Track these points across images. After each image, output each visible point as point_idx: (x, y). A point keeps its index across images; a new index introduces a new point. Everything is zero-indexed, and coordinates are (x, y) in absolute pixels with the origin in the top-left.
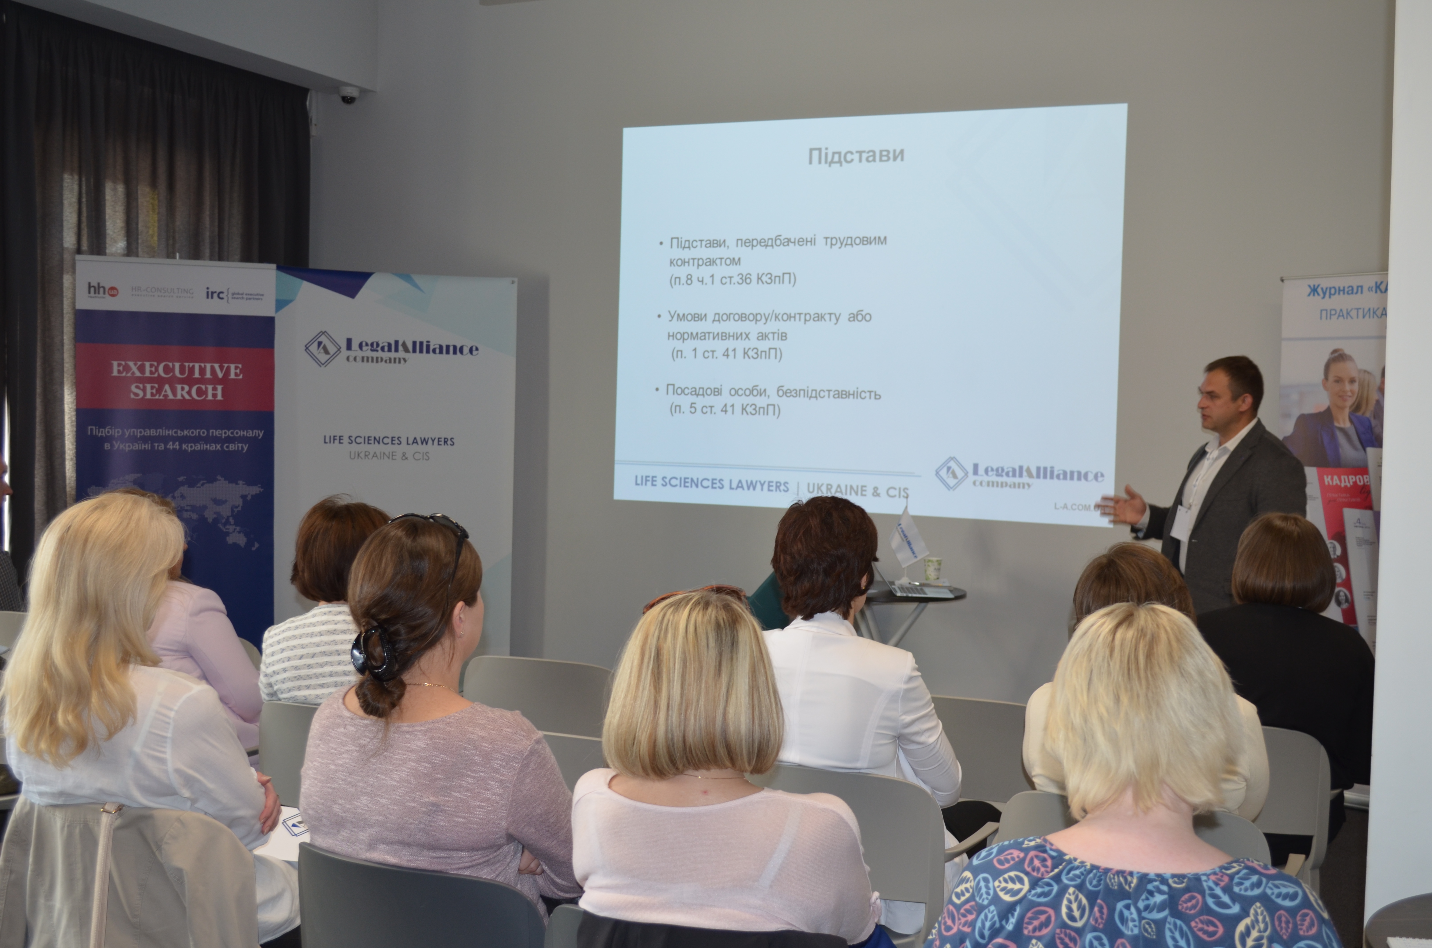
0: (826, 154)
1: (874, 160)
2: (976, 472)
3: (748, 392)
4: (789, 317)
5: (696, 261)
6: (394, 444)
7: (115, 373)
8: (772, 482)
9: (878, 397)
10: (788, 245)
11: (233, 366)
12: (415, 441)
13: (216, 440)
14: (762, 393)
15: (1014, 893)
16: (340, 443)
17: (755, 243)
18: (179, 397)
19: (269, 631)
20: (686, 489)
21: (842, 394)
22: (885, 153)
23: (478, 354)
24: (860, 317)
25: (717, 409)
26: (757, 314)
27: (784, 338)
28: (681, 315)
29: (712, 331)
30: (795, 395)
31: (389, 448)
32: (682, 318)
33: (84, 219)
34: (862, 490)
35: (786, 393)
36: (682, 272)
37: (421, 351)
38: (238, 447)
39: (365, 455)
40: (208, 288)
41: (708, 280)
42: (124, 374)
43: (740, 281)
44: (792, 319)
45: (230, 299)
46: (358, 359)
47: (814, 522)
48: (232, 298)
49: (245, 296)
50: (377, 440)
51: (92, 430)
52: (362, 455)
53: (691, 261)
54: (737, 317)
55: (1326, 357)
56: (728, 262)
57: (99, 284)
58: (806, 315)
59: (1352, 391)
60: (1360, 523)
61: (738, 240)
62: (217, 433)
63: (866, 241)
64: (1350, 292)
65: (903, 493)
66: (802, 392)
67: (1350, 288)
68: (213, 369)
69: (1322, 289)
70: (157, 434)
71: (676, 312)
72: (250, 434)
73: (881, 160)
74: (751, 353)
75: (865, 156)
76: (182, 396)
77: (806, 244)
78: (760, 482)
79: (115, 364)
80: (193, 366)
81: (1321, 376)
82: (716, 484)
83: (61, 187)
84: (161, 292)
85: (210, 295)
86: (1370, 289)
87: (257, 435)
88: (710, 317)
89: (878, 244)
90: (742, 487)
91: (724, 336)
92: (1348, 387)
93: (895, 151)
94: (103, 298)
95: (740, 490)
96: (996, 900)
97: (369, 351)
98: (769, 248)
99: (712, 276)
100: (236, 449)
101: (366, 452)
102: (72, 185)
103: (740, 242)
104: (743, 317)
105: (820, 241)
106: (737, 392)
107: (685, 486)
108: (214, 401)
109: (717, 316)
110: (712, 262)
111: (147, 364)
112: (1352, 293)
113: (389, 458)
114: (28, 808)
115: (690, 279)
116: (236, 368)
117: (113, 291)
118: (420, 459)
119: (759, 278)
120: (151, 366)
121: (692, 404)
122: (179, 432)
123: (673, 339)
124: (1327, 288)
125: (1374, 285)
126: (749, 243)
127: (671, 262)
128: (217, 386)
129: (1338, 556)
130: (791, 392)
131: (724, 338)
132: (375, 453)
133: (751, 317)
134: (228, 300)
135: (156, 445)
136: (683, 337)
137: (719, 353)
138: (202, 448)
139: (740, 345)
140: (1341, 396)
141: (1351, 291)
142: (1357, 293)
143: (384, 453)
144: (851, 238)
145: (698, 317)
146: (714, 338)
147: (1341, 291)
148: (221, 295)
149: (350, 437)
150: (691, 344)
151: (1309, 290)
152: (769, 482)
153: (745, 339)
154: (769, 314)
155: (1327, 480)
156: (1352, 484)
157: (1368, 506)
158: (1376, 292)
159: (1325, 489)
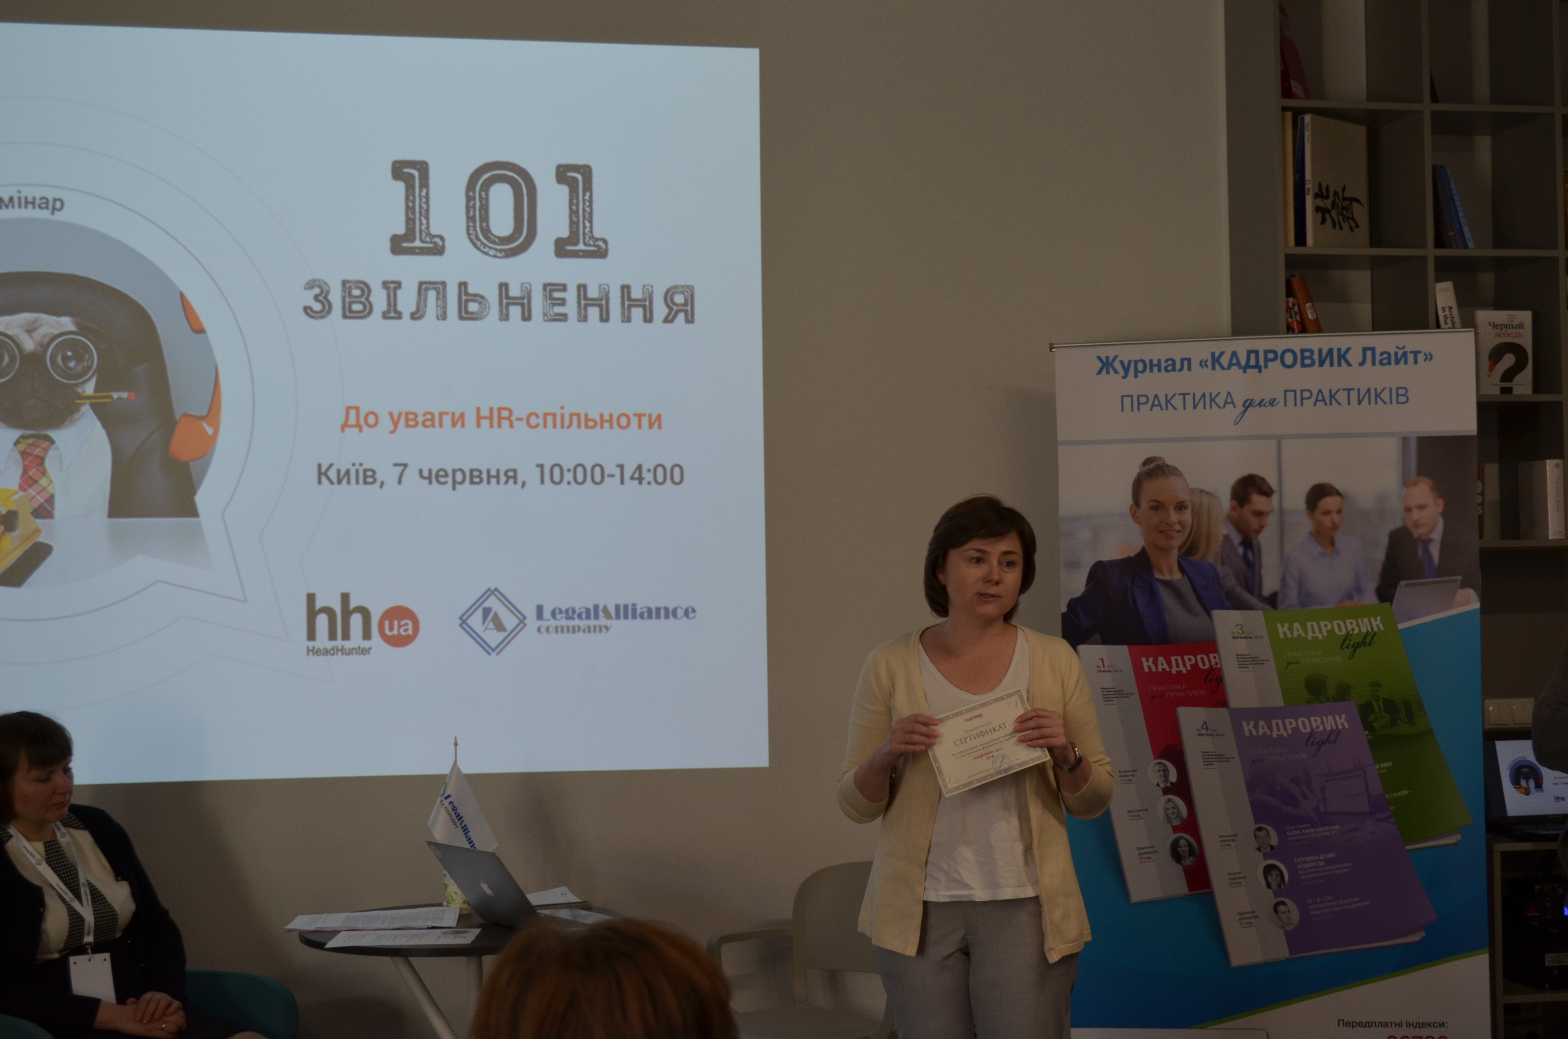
55: (1135, 470)
59: (1180, 523)
60: (1207, 729)
64: (1170, 368)
67: (1170, 362)
69: (1122, 362)
81: (1127, 499)
86: (1203, 364)
92: (1174, 517)
112: (1174, 370)
125: (1208, 357)
129: (1172, 784)
140: (1164, 530)
141: (1171, 366)
142: (1181, 370)
147: (1152, 366)
151: (1098, 365)
155: (1147, 664)
156: (1189, 668)
157: (1222, 702)
158: (1214, 368)
159: (1143, 679)
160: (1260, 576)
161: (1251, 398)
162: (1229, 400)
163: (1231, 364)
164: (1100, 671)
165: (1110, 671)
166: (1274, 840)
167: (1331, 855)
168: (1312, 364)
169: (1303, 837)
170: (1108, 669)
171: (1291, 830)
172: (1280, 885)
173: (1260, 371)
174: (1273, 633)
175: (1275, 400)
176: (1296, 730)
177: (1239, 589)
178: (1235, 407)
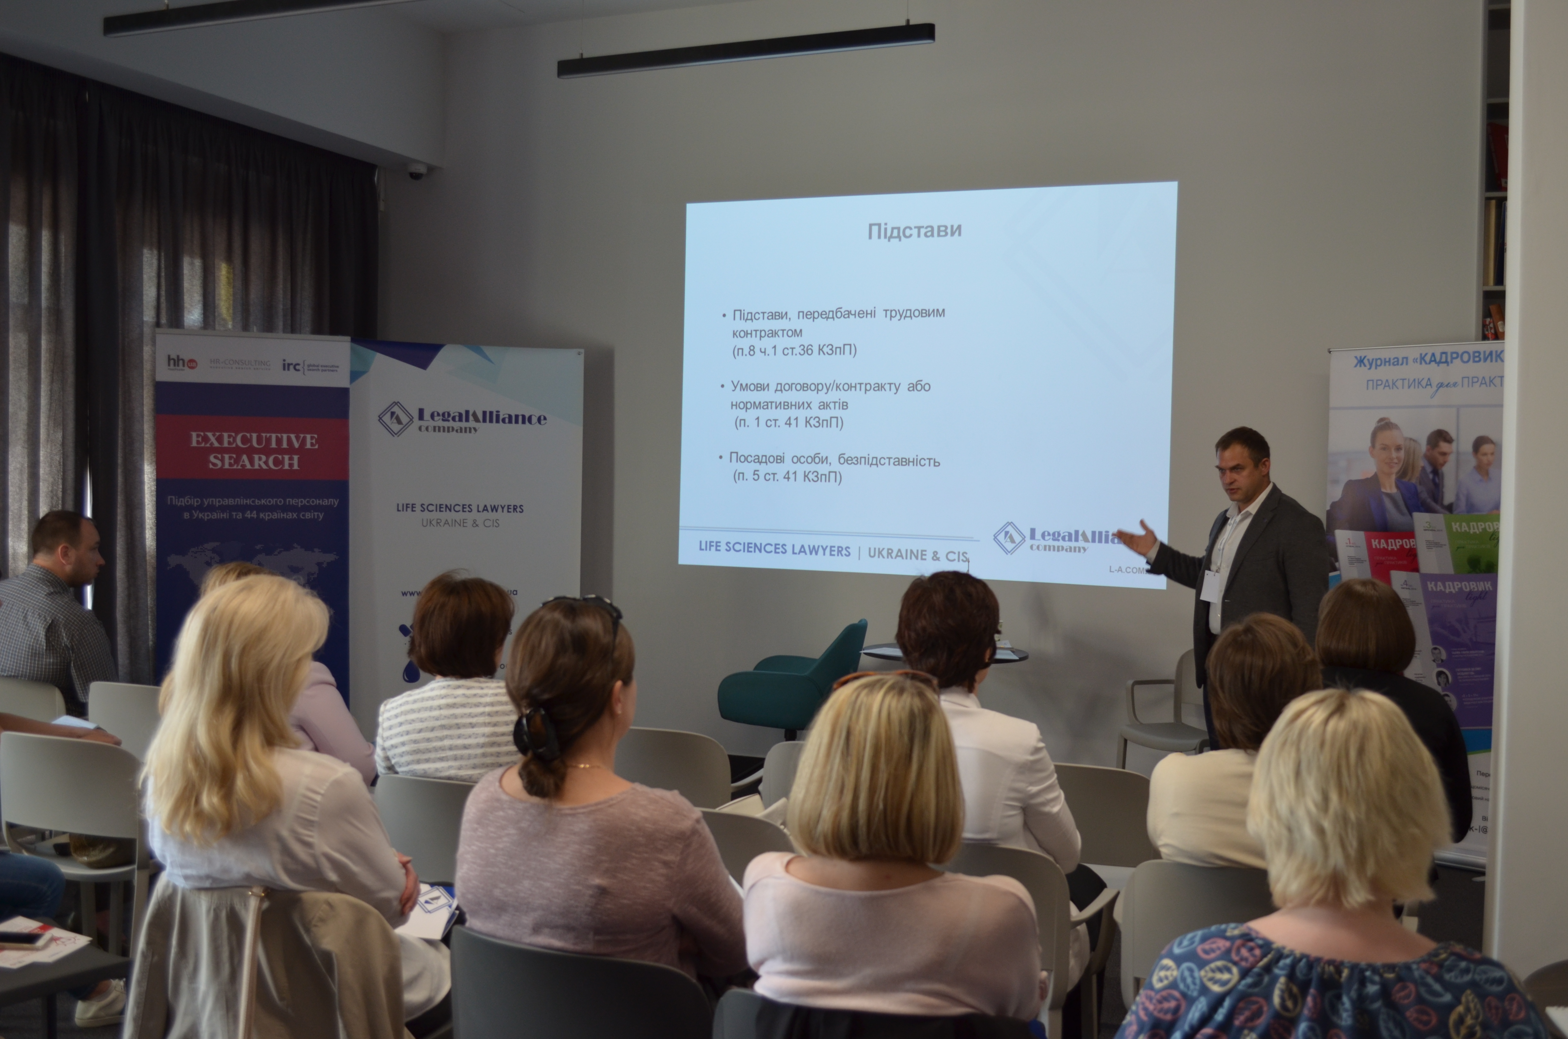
0: (886, 229)
1: (932, 235)
2: (1033, 537)
3: (810, 460)
4: (850, 387)
5: (758, 333)
6: (465, 511)
7: (194, 444)
8: (834, 547)
9: (937, 464)
10: (849, 317)
11: (308, 436)
12: (485, 509)
13: (293, 509)
14: (824, 460)
15: (1224, 983)
16: (413, 511)
17: (816, 315)
18: (256, 467)
19: (385, 705)
20: (749, 554)
21: (902, 462)
22: (942, 229)
23: (546, 423)
24: (919, 387)
25: (780, 476)
26: (818, 384)
27: (845, 407)
28: (744, 386)
29: (775, 401)
30: (856, 462)
31: (460, 516)
32: (745, 387)
33: (163, 293)
34: (922, 555)
35: (847, 460)
36: (745, 343)
37: (491, 421)
38: (314, 515)
39: (437, 523)
40: (284, 360)
41: (770, 351)
42: (203, 445)
43: (802, 352)
44: (853, 389)
45: (306, 370)
46: (430, 429)
47: (938, 598)
48: (308, 370)
49: (320, 368)
50: (449, 508)
51: (171, 499)
52: (434, 522)
53: (754, 333)
54: (798, 387)
55: (1372, 425)
56: (790, 333)
57: (178, 356)
58: (866, 384)
59: (1398, 458)
60: (1407, 585)
61: (799, 312)
62: (293, 502)
63: (925, 313)
65: (962, 557)
66: (863, 460)
67: (1396, 359)
68: (289, 439)
69: (1368, 360)
70: (236, 504)
71: (739, 381)
72: (325, 502)
73: (939, 235)
74: (812, 422)
75: (923, 231)
76: (260, 465)
77: (867, 317)
78: (822, 547)
79: (194, 434)
80: (270, 437)
81: (1368, 443)
82: (780, 549)
83: (141, 261)
84: (239, 364)
85: (286, 366)
86: (1415, 360)
87: (332, 504)
88: (773, 387)
89: (937, 316)
90: (805, 552)
91: (787, 405)
92: (1394, 454)
93: (952, 226)
94: (182, 370)
95: (802, 554)
96: (1204, 990)
97: (441, 420)
98: (830, 320)
99: (775, 347)
100: (312, 517)
101: (437, 519)
102: (152, 260)
103: (801, 314)
104: (805, 387)
105: (880, 314)
106: (799, 460)
107: (748, 551)
108: (291, 471)
109: (779, 386)
110: (774, 334)
111: (226, 435)
112: (1398, 364)
113: (460, 525)
114: (170, 890)
115: (753, 350)
116: (312, 438)
117: (192, 364)
118: (490, 526)
119: (820, 350)
120: (229, 436)
121: (755, 471)
122: (257, 501)
123: (736, 408)
124: (1373, 359)
125: (1418, 356)
126: (810, 315)
127: (734, 334)
128: (294, 456)
130: (852, 460)
131: (786, 407)
132: (447, 520)
133: (813, 387)
134: (304, 372)
135: (234, 513)
136: (746, 406)
137: (781, 422)
138: (279, 517)
139: (802, 414)
140: (1388, 463)
141: (1396, 362)
142: (1402, 364)
143: (455, 521)
144: (910, 310)
145: (761, 387)
146: (776, 408)
147: (1387, 362)
148: (297, 367)
149: (422, 505)
150: (753, 413)
151: (1356, 361)
152: (831, 547)
153: (807, 408)
154: (830, 384)
155: (1375, 543)
156: (1398, 547)
157: (1415, 569)
158: (1421, 363)
159: (1373, 552)
160: (1443, 492)
161: (1441, 382)
162: (1429, 384)
163: (1431, 361)
164: (1347, 546)
165: (1353, 546)
166: (1444, 656)
167: (1478, 669)
168: (1479, 361)
169: (1461, 656)
170: (1352, 545)
171: (1454, 651)
172: (1446, 684)
173: (1448, 365)
174: (1449, 527)
175: (1456, 383)
176: (1461, 589)
177: (1429, 500)
178: (1432, 387)
